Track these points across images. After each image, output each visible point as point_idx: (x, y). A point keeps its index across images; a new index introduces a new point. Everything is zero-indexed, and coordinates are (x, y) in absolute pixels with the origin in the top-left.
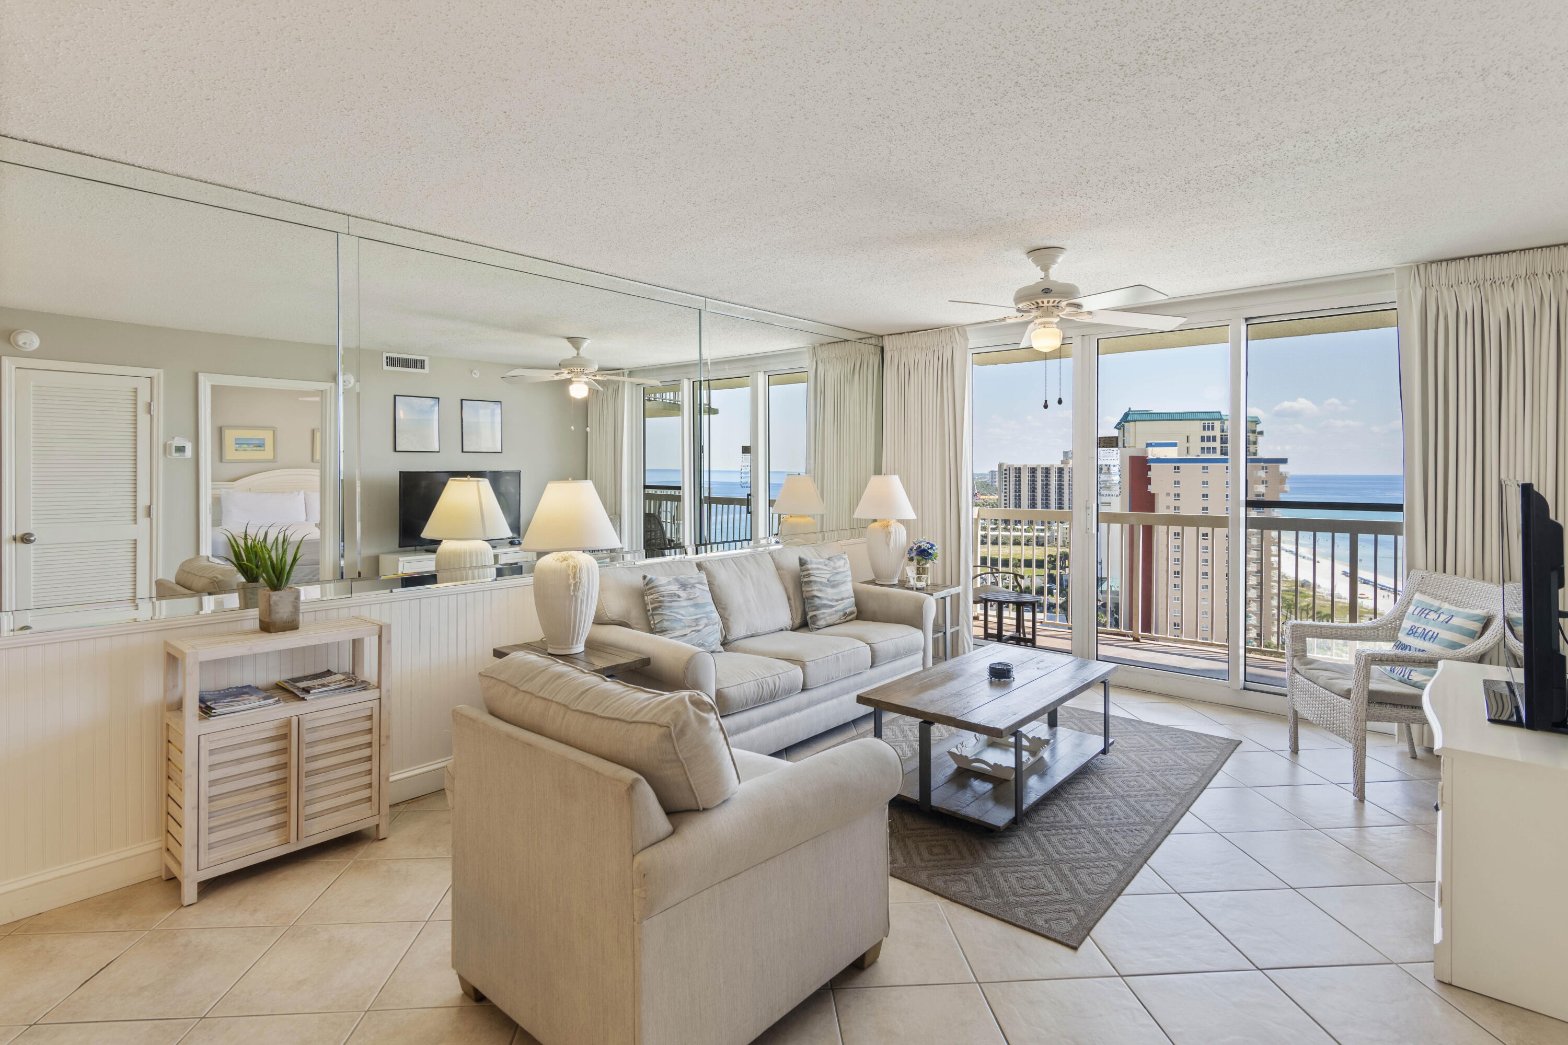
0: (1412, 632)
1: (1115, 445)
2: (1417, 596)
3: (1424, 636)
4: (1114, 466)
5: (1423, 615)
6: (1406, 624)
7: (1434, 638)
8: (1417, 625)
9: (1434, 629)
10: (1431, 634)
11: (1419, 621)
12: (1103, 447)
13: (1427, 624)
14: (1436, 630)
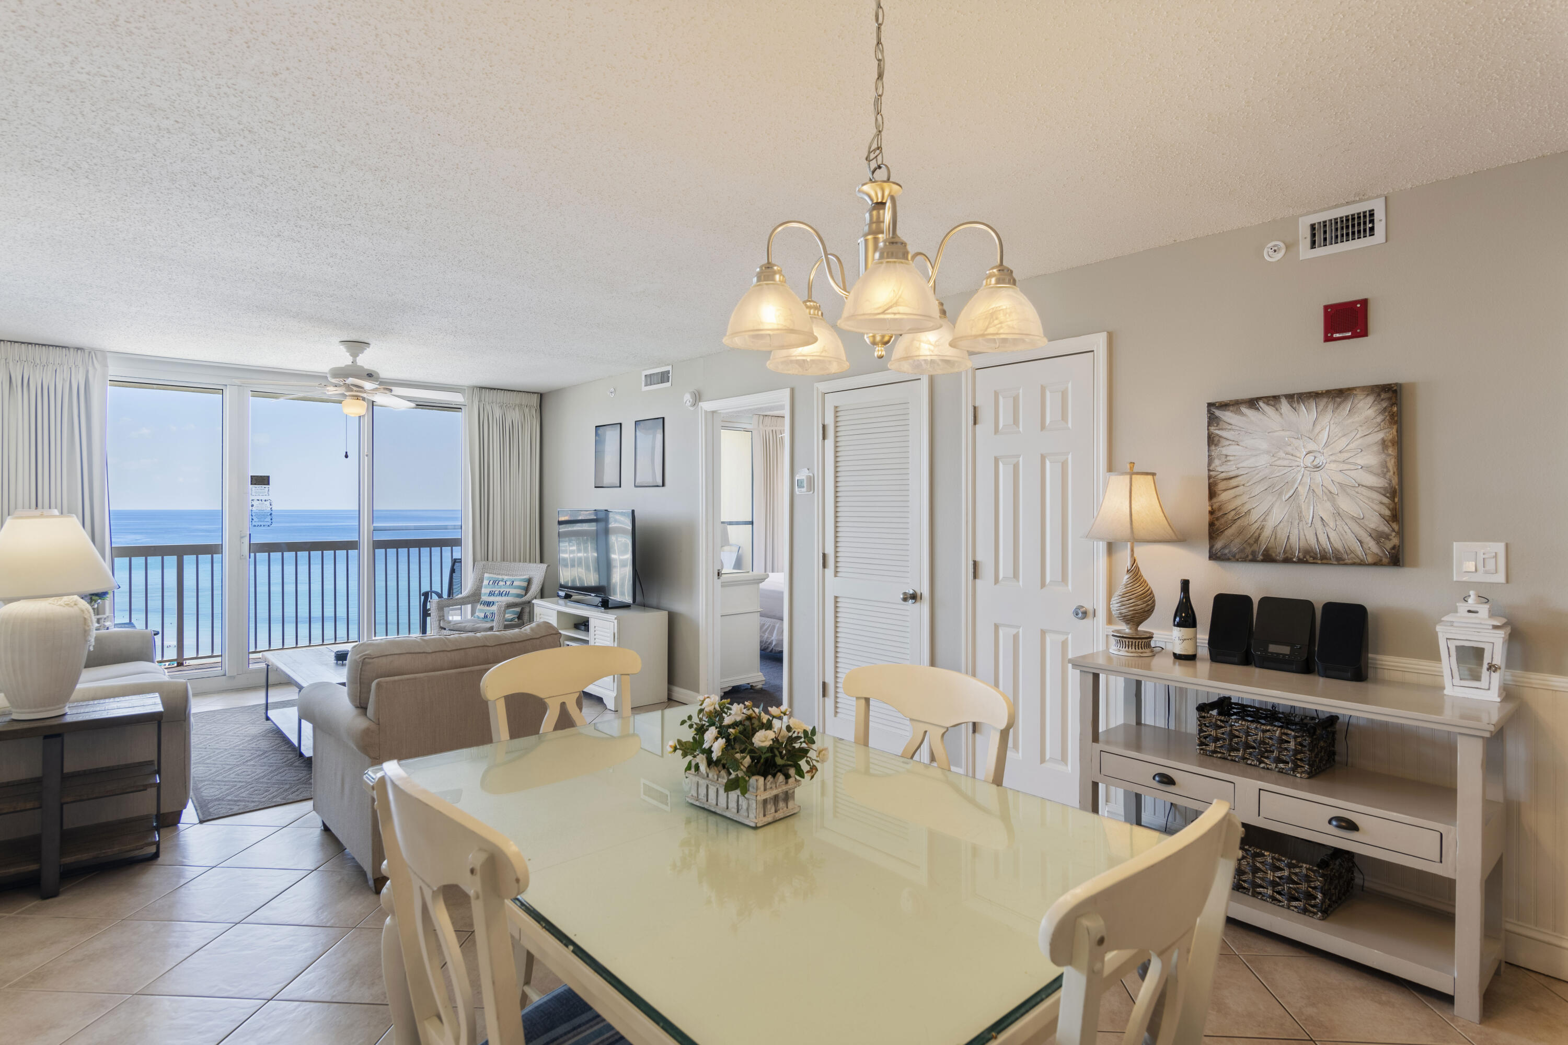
0: (491, 594)
1: (266, 483)
2: (486, 575)
3: (500, 594)
4: (265, 501)
5: (496, 584)
6: (485, 591)
7: (507, 594)
8: (494, 590)
9: (506, 590)
10: (504, 592)
11: (495, 587)
12: (255, 484)
13: (501, 588)
14: (508, 590)
